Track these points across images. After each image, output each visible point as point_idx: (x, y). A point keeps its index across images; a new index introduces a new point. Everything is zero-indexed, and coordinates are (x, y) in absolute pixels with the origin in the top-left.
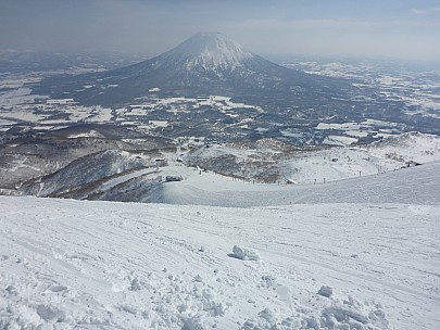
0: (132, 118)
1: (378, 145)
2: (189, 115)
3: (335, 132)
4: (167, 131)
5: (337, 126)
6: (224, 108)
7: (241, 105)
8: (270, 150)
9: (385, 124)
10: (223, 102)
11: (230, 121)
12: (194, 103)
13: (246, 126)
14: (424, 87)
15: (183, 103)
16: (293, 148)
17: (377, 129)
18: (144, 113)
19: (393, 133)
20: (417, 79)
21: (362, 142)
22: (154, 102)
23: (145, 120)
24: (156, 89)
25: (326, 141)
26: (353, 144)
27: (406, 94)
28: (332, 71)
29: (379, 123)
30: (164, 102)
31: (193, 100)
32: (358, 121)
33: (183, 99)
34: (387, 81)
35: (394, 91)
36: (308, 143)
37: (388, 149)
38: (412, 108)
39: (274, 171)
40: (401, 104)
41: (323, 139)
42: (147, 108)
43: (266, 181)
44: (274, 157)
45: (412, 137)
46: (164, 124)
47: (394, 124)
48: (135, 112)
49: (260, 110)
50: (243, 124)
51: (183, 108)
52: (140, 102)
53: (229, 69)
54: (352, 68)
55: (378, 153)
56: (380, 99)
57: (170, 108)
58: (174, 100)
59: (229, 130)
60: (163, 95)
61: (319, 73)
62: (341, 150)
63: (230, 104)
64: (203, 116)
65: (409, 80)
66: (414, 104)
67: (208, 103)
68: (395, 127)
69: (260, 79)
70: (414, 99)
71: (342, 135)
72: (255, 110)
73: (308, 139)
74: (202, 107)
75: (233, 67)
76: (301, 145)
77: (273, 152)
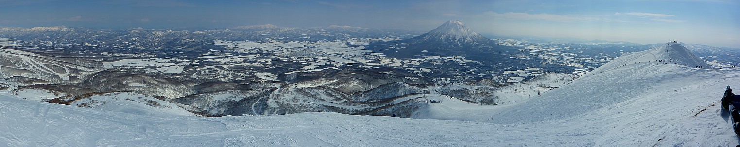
0: (412, 66)
1: (533, 80)
2: (442, 66)
3: (513, 75)
4: (429, 74)
5: (514, 72)
6: (461, 62)
7: (470, 61)
8: (488, 86)
9: (534, 69)
10: (461, 59)
11: (465, 70)
12: (445, 59)
13: (473, 73)
14: (549, 50)
15: (439, 59)
16: (498, 85)
17: (531, 72)
18: (418, 64)
19: (539, 73)
20: (545, 46)
21: (527, 79)
22: (424, 58)
23: (418, 68)
24: (425, 51)
25: (509, 80)
26: (523, 81)
27: (542, 54)
28: (509, 43)
29: (531, 69)
30: (429, 58)
31: (445, 58)
32: (524, 69)
33: (439, 57)
34: (532, 48)
35: (536, 52)
36: (500, 82)
37: (538, 82)
38: (545, 60)
39: (491, 98)
40: (540, 59)
41: (507, 79)
42: (420, 61)
43: (487, 103)
44: (491, 90)
45: (548, 75)
46: (428, 70)
47: (538, 69)
48: (413, 63)
49: (481, 64)
50: (472, 72)
51: (439, 62)
52: (416, 58)
53: (464, 41)
54: (518, 42)
55: (534, 84)
56: (530, 57)
57: (432, 62)
58: (434, 57)
59: (464, 75)
60: (428, 54)
61: (502, 44)
62: (518, 85)
63: (465, 60)
64: (449, 67)
65: (542, 47)
66: (545, 58)
67: (453, 59)
68: (539, 71)
69: (481, 47)
70: (545, 56)
71: (517, 76)
72: (478, 64)
73: (500, 79)
74: (449, 62)
75: (466, 41)
76: (496, 83)
77: (490, 87)
